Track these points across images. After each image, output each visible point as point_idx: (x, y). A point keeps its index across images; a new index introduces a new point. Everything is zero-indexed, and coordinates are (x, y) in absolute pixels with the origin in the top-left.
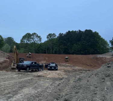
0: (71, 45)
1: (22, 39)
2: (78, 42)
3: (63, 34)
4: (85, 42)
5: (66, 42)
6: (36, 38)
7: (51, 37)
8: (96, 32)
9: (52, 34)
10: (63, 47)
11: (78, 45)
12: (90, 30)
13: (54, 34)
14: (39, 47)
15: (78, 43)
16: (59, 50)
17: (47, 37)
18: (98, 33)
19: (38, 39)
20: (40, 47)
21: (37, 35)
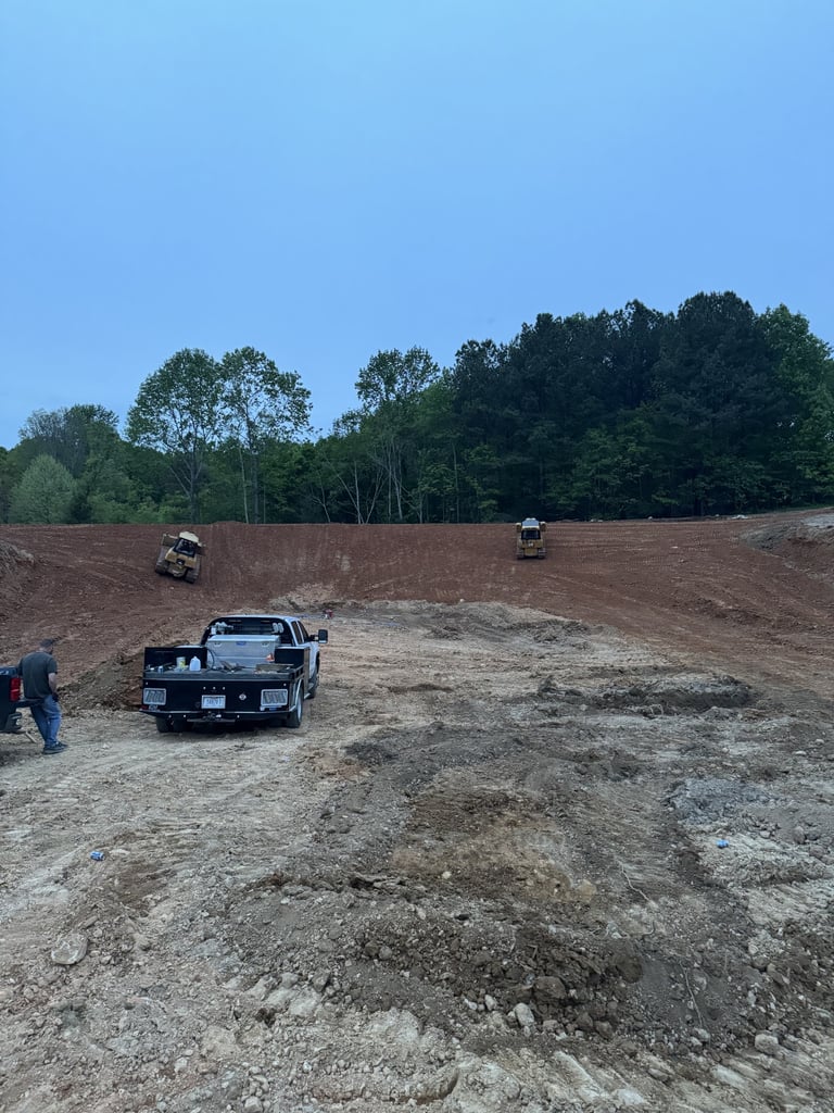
0: (565, 440)
1: (142, 401)
2: (622, 411)
3: (488, 344)
4: (689, 402)
5: (516, 413)
6: (263, 397)
7: (390, 381)
8: (783, 308)
9: (404, 354)
10: (496, 462)
11: (621, 439)
12: (730, 296)
13: (414, 355)
14: (299, 472)
15: (627, 419)
16: (464, 484)
17: (365, 387)
18: (800, 324)
19: (283, 400)
20: (306, 469)
21: (271, 365)
